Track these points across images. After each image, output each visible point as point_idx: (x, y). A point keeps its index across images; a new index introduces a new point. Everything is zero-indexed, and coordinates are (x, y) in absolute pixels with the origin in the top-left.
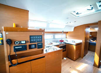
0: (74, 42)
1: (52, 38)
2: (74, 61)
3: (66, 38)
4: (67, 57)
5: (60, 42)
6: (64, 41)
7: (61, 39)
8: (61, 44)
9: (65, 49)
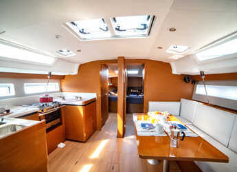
0: (79, 99)
3: (61, 91)
4: (67, 140)
6: (54, 100)
9: (59, 120)
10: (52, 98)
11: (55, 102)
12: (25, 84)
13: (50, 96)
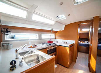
0: (65, 43)
1: (38, 38)
2: (67, 68)
3: (56, 39)
4: (58, 63)
5: (49, 44)
6: (54, 43)
7: (49, 40)
8: (50, 46)
9: (55, 53)
10: (53, 41)
11: (54, 44)
12: (42, 34)
13: (52, 40)
